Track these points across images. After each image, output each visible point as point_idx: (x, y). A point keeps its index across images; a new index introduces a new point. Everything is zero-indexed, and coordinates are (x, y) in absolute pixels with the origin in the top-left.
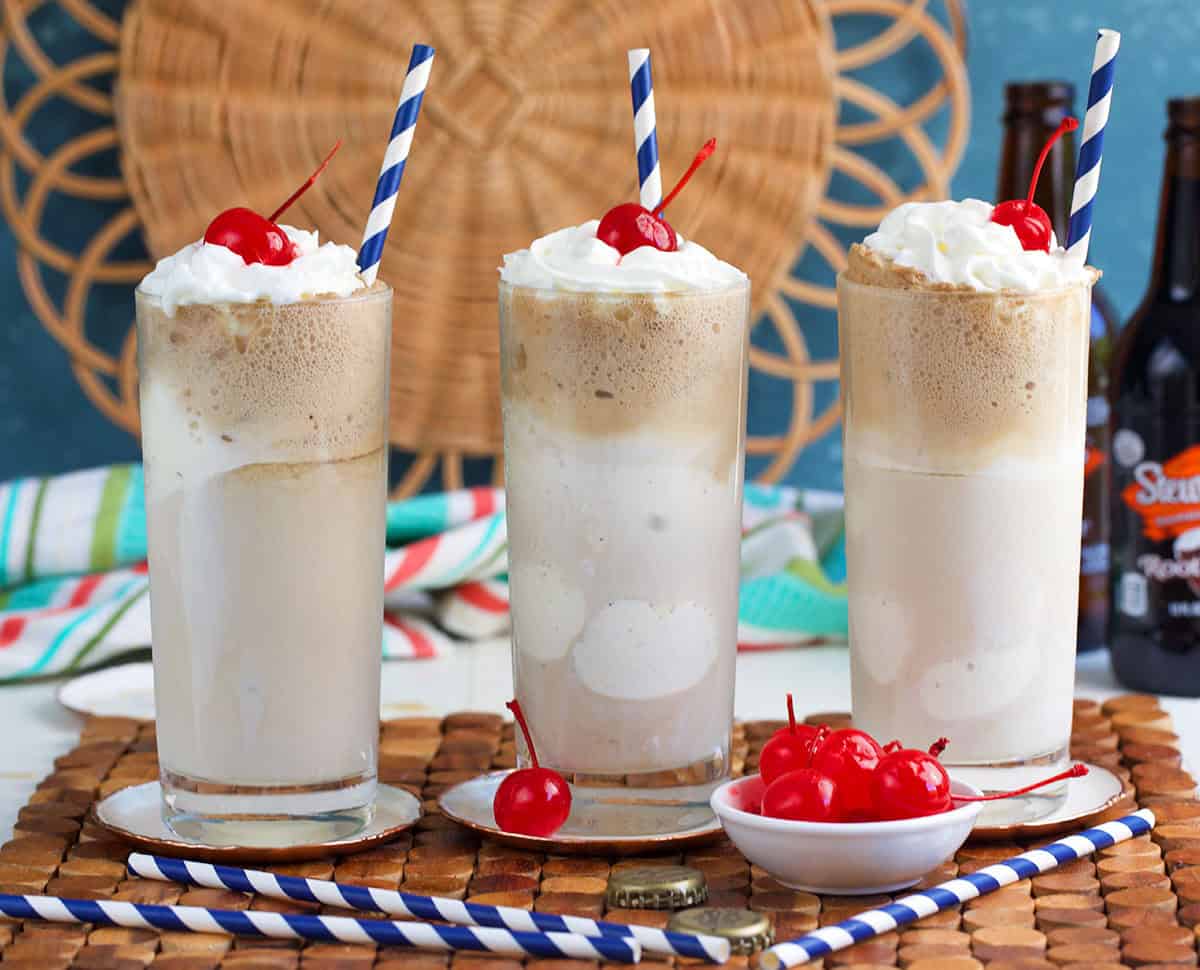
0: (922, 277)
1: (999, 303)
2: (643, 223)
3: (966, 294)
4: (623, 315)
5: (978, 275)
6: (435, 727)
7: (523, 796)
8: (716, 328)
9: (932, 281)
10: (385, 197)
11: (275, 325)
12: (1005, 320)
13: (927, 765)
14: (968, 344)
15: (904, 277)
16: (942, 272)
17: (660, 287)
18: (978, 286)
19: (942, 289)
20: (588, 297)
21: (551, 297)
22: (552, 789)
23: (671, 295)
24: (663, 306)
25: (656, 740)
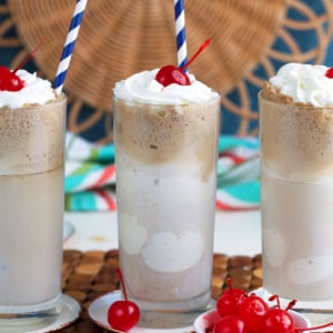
0: (291, 99)
1: (325, 111)
2: (175, 74)
3: (310, 107)
4: (162, 114)
5: (316, 98)
6: (102, 257)
7: (120, 313)
8: (203, 119)
9: (296, 101)
10: (67, 56)
11: (11, 117)
12: (327, 119)
13: (285, 317)
14: (311, 129)
15: (284, 99)
16: (301, 97)
17: (178, 102)
18: (316, 104)
19: (300, 105)
20: (147, 105)
21: (131, 105)
22: (131, 310)
23: (183, 106)
24: (179, 110)
25: (176, 290)
